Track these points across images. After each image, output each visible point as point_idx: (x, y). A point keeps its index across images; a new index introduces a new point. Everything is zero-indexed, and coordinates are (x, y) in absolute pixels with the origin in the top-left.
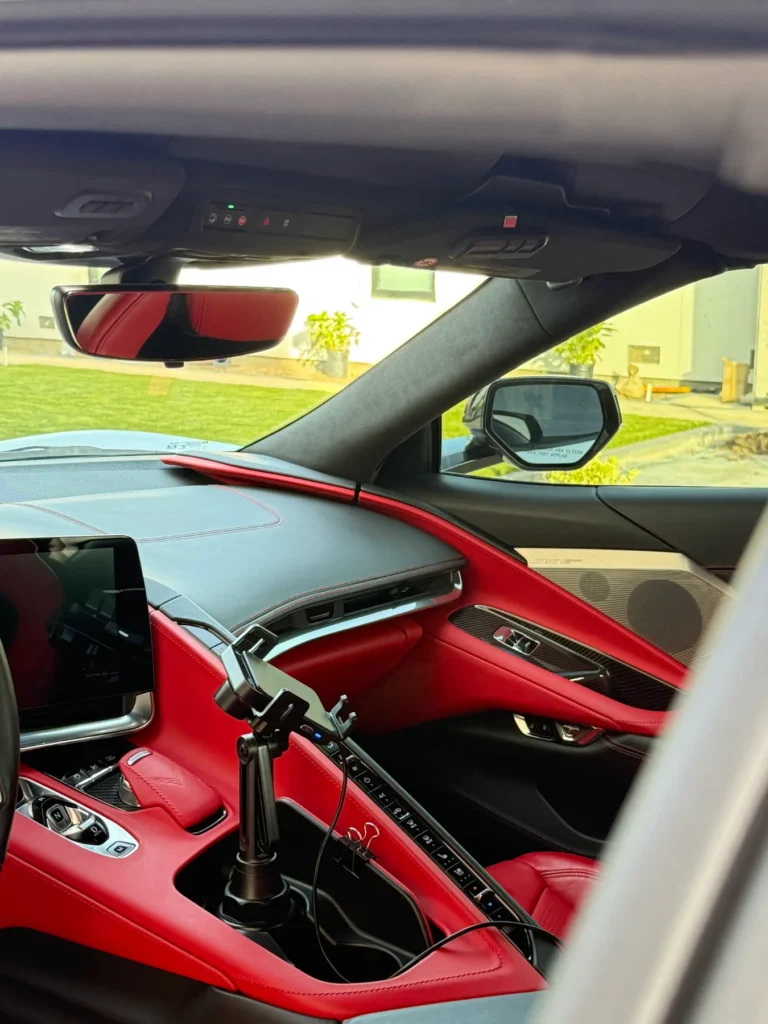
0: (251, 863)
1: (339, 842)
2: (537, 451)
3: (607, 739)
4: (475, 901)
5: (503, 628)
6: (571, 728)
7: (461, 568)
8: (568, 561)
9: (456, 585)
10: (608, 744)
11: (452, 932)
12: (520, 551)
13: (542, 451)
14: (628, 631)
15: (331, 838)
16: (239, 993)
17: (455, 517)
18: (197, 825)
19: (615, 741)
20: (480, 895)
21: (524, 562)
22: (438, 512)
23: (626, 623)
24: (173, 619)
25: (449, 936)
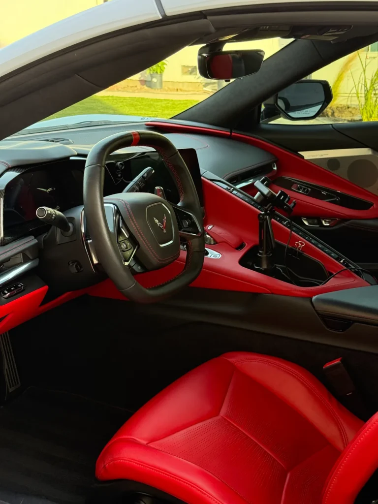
0: (264, 256)
1: (291, 249)
2: (297, 112)
3: (343, 223)
4: (341, 263)
5: (295, 185)
6: (327, 220)
7: (276, 162)
8: (322, 155)
9: (274, 168)
10: (344, 225)
11: (335, 272)
12: (300, 153)
13: (299, 112)
14: (348, 181)
15: (288, 248)
16: (272, 294)
17: (271, 141)
18: (239, 247)
19: (347, 223)
20: (342, 261)
21: (303, 157)
22: (265, 140)
23: (347, 179)
24: (209, 179)
25: (335, 274)
